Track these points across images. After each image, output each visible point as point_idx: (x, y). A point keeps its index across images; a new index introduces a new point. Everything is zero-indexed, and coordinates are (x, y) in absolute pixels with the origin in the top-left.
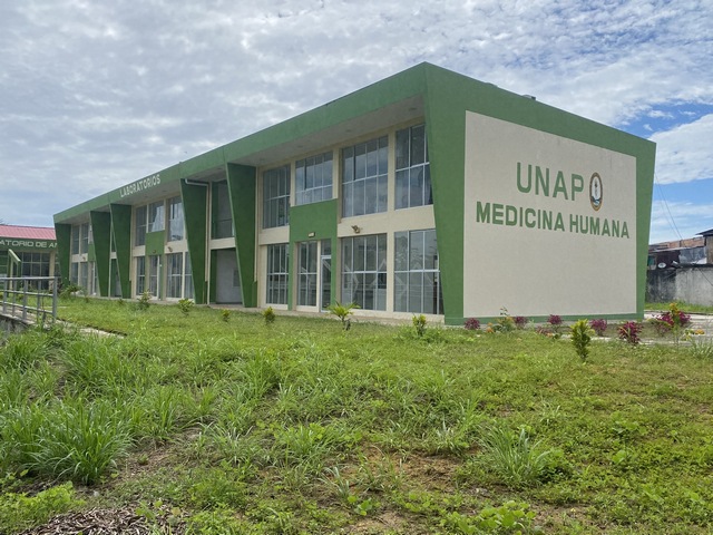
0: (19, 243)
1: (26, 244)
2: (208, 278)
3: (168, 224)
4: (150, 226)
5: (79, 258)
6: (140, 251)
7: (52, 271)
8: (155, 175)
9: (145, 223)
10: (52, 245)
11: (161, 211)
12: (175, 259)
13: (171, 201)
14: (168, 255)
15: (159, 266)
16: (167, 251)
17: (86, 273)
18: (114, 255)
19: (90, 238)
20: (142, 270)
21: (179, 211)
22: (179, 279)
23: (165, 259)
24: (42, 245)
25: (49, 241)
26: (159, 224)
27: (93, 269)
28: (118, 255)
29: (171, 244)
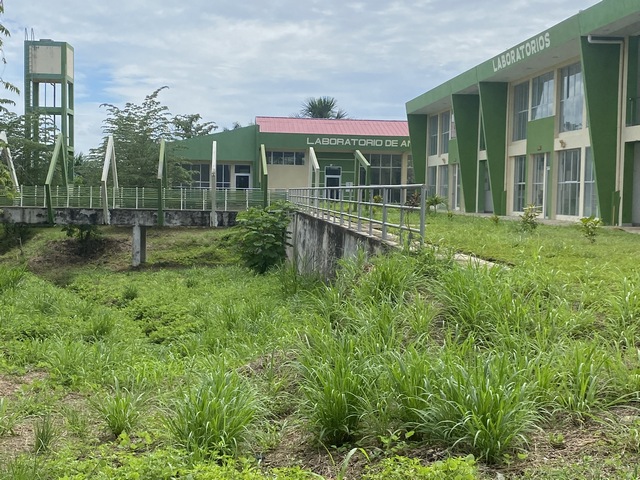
0: (366, 143)
1: (374, 143)
2: (620, 186)
3: (560, 105)
4: (534, 111)
5: (437, 160)
6: (519, 148)
7: (404, 177)
8: (543, 34)
9: (526, 107)
10: (404, 143)
11: (550, 89)
12: (570, 157)
13: (566, 71)
14: (559, 151)
15: (546, 169)
16: (557, 147)
17: (446, 181)
18: (483, 155)
19: (452, 133)
20: (521, 174)
21: (578, 86)
22: (575, 189)
23: (555, 159)
24: (393, 143)
25: (400, 139)
26: (547, 107)
27: (455, 174)
28: (488, 155)
29: (565, 136)
